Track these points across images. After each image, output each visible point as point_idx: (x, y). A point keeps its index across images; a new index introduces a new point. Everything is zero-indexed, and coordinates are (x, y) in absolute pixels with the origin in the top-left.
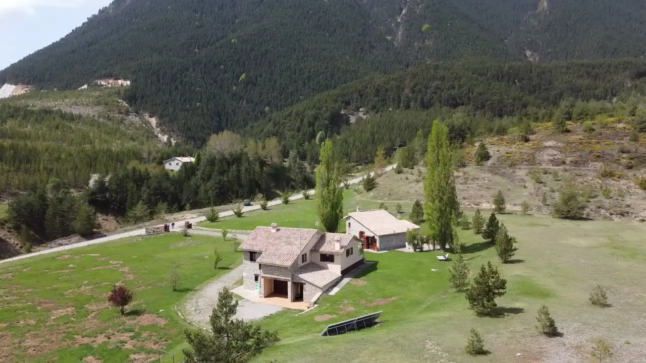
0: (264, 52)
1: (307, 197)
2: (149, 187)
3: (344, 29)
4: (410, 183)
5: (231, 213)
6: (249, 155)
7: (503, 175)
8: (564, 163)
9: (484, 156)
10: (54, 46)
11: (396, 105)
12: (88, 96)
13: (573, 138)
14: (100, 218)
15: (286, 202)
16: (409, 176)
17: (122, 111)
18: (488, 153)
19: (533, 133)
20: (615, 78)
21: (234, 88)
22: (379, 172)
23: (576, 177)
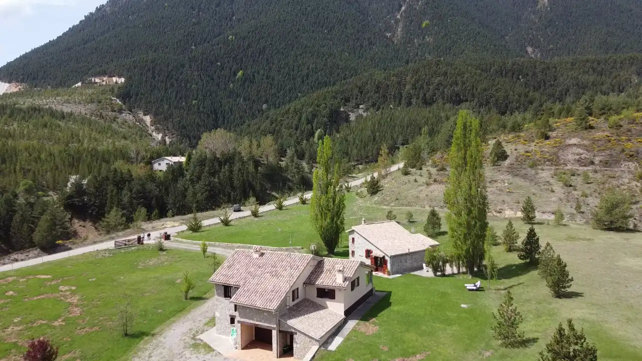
0: (262, 49)
1: (304, 202)
2: (131, 191)
3: (343, 25)
4: (420, 186)
5: (217, 220)
6: (243, 154)
7: (525, 177)
8: (592, 163)
9: (502, 156)
10: (51, 44)
11: (397, 102)
12: (81, 94)
13: (598, 134)
14: (77, 224)
15: (280, 207)
16: (418, 178)
17: (115, 109)
18: (505, 152)
19: (552, 130)
20: (621, 74)
21: (231, 85)
22: (383, 173)
23: (610, 180)
